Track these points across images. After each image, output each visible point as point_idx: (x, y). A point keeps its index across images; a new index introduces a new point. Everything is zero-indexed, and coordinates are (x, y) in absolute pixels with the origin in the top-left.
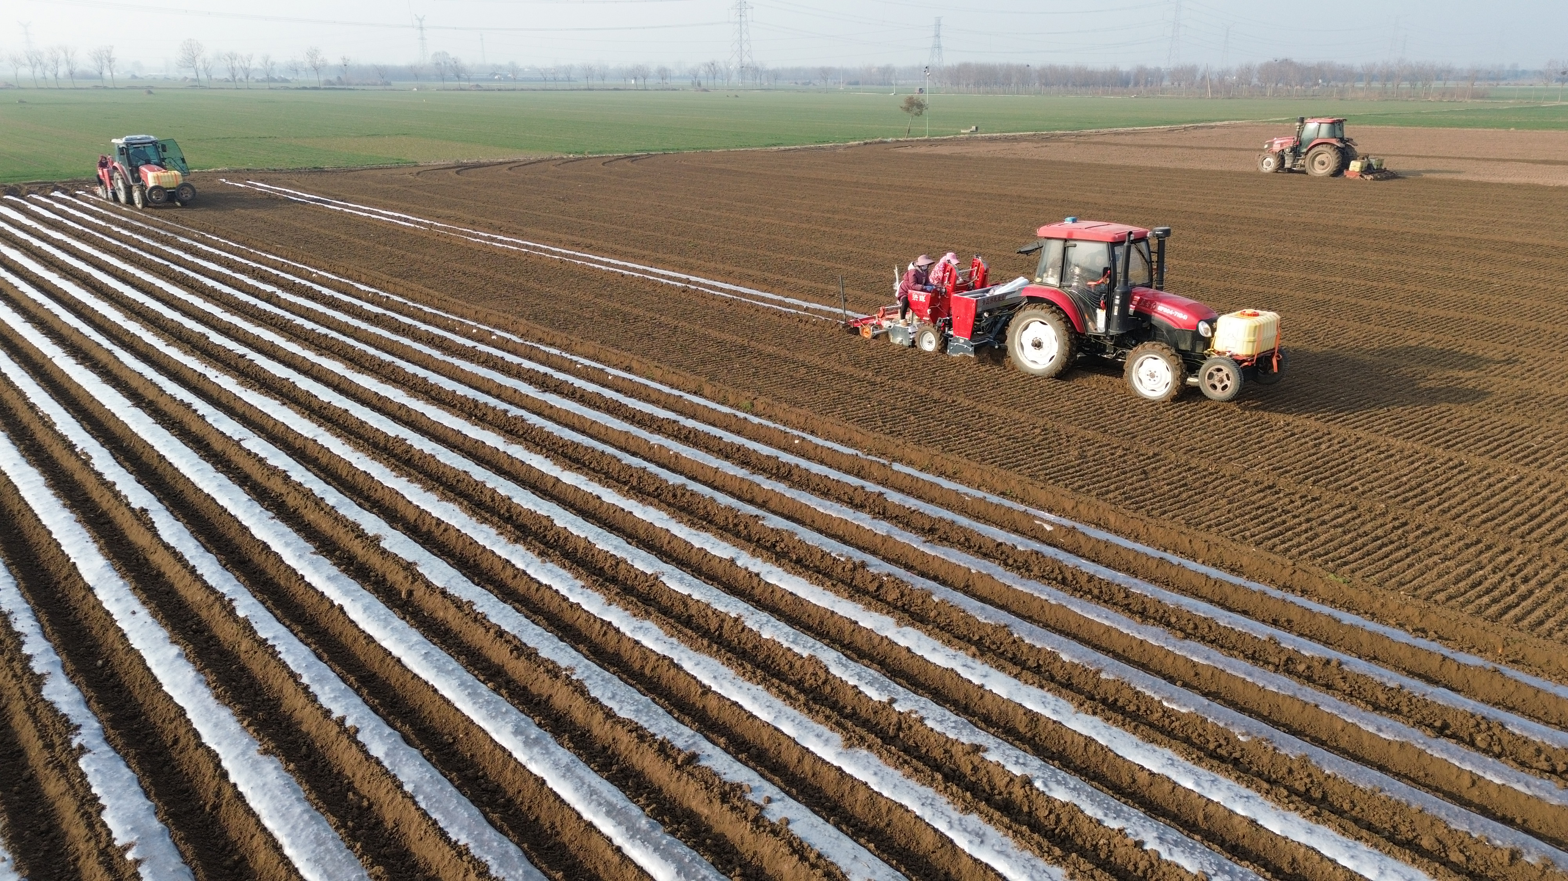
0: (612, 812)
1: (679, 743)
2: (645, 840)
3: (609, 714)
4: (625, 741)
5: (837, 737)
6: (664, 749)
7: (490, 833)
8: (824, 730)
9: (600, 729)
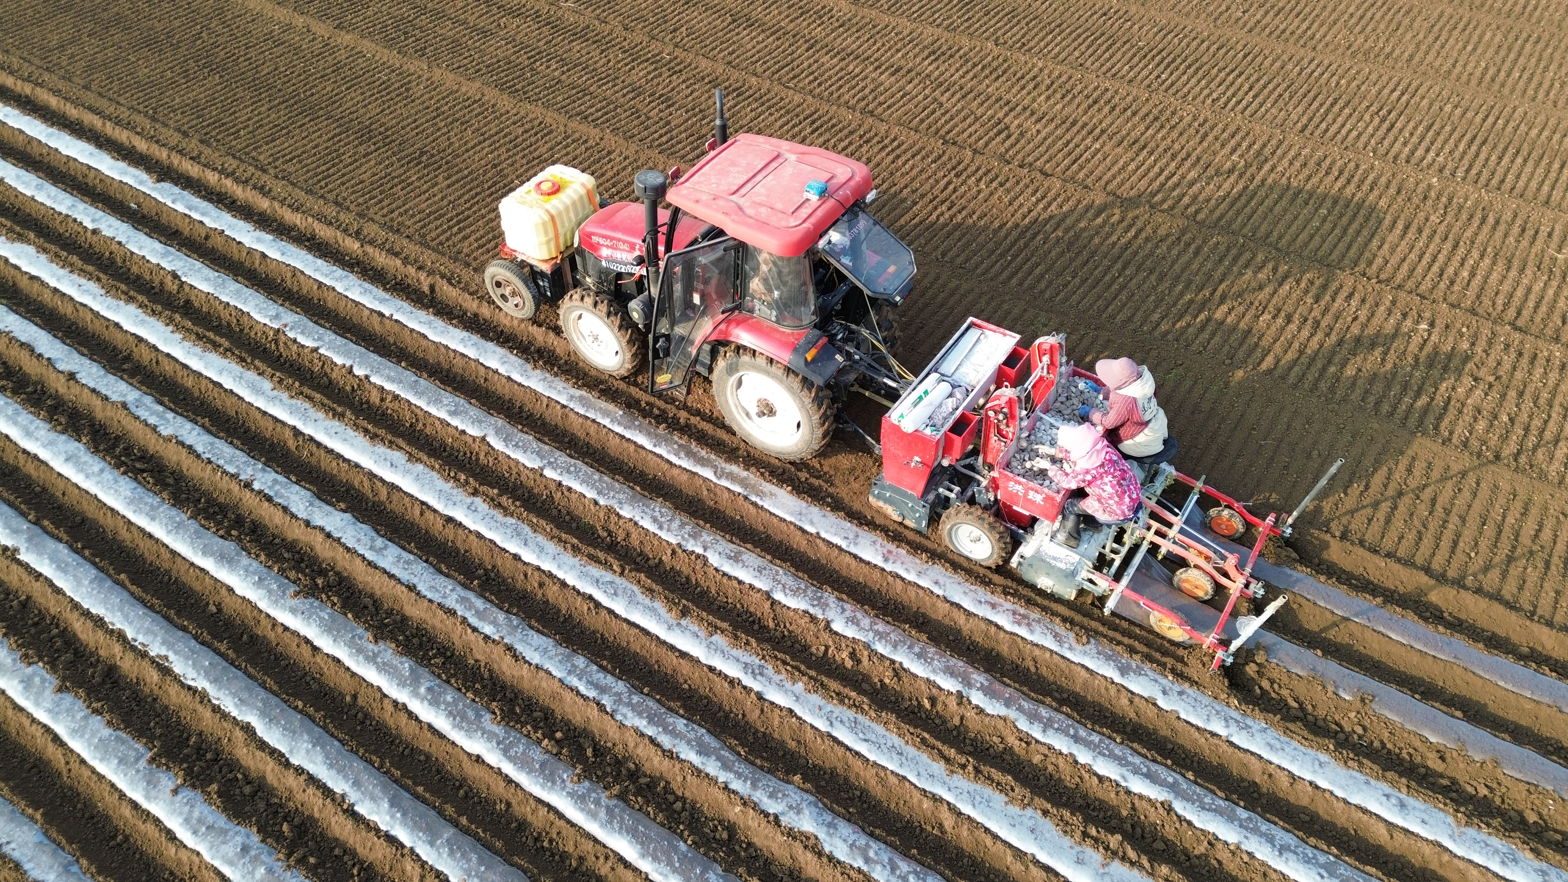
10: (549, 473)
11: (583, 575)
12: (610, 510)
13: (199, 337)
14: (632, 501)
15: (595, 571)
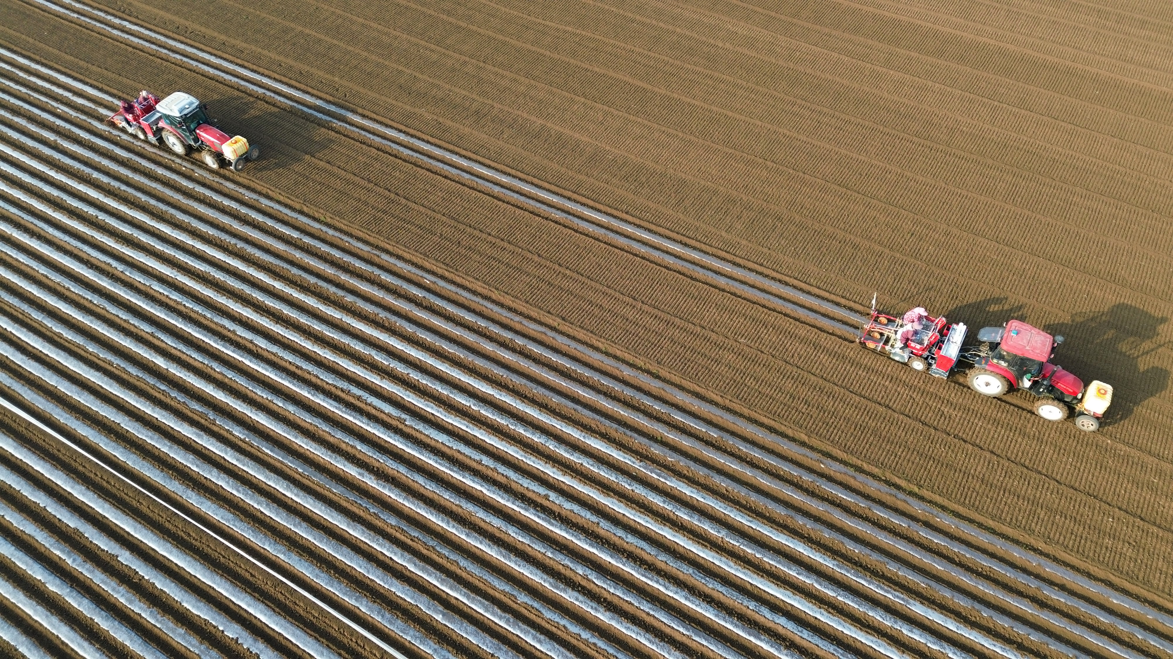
0: (336, 408)
1: (345, 388)
2: (345, 413)
3: (327, 383)
4: (333, 389)
5: (379, 378)
6: (342, 390)
7: (314, 419)
8: (375, 376)
9: (327, 387)
10: (839, 598)
11: (867, 639)
12: (865, 613)
13: (699, 543)
14: (871, 609)
15: (870, 637)
